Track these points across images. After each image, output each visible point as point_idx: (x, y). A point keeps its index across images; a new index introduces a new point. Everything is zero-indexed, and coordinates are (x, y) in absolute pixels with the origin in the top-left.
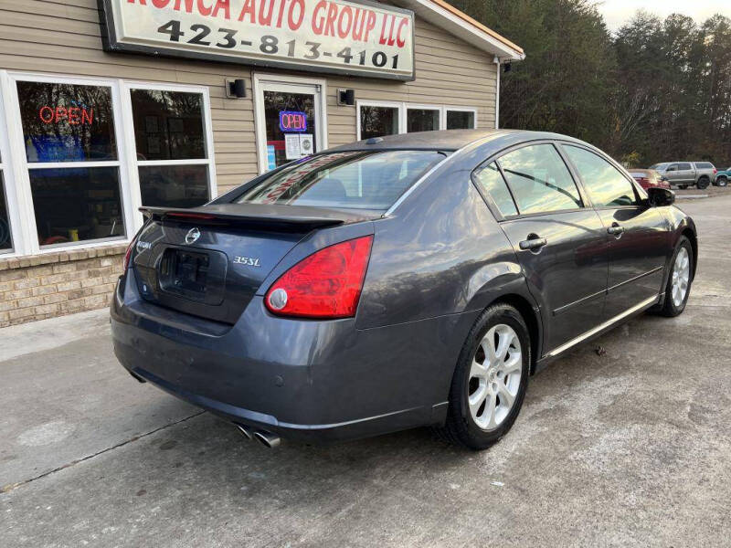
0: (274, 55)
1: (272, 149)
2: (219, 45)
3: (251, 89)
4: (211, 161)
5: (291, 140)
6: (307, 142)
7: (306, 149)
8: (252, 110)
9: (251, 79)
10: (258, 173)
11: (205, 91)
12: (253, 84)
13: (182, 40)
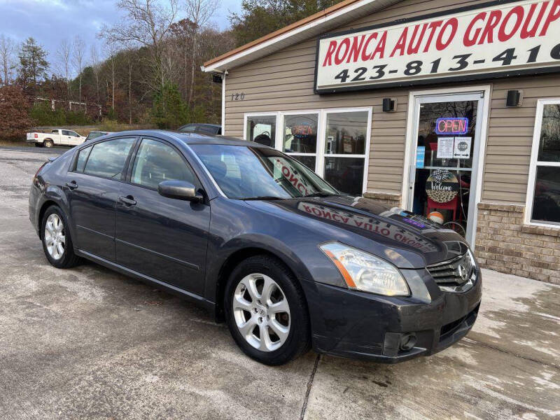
0: (419, 74)
1: (423, 149)
2: (371, 78)
3: (407, 104)
4: (366, 156)
5: (444, 142)
6: (463, 143)
7: (461, 149)
8: (405, 120)
9: (408, 96)
10: (402, 167)
11: (370, 110)
12: (408, 100)
13: (348, 81)
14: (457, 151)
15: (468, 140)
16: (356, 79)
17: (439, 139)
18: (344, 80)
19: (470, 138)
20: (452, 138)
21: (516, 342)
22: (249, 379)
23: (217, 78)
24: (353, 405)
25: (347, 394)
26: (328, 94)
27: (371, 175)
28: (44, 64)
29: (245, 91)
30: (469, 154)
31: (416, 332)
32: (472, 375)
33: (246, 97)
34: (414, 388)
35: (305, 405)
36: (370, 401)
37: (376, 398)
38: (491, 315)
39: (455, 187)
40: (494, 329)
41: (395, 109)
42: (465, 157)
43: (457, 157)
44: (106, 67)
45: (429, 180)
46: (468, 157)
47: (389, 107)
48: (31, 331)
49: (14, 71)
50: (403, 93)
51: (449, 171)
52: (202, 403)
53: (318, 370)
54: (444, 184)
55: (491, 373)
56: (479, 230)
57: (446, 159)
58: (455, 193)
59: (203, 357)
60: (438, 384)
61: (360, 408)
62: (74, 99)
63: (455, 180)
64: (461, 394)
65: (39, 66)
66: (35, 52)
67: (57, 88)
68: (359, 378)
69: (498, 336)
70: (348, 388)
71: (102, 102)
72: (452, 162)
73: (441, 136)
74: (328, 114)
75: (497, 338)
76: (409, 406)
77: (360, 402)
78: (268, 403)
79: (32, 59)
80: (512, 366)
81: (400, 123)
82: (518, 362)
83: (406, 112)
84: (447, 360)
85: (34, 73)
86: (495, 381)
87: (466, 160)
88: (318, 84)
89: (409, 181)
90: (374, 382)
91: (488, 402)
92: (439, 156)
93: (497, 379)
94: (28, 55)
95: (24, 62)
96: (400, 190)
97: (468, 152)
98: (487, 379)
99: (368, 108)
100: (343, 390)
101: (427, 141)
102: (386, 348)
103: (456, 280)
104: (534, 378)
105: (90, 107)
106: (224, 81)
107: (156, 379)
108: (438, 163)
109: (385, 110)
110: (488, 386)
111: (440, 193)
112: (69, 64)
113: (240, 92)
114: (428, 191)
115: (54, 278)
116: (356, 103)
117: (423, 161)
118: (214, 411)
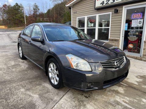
1: (127, 24)
2: (111, 3)
3: (122, 10)
4: (110, 27)
5: (134, 22)
6: (140, 21)
7: (140, 23)
8: (122, 15)
9: (122, 7)
10: (120, 30)
11: (111, 13)
12: (123, 8)
13: (104, 4)
14: (138, 24)
15: (142, 20)
16: (107, 4)
17: (132, 21)
18: (103, 4)
19: (143, 20)
20: (136, 20)
21: (143, 86)
22: (48, 92)
23: (70, 8)
24: (73, 103)
25: (73, 99)
26: (99, 9)
27: (111, 33)
28: (39, 9)
29: (77, 11)
30: (142, 25)
31: (94, 82)
32: (119, 96)
33: (77, 13)
34: (97, 99)
35: (59, 101)
36: (79, 102)
37: (82, 101)
38: (139, 77)
39: (137, 36)
40: (137, 82)
41: (118, 12)
42: (141, 26)
43: (139, 26)
44: (53, 9)
45: (129, 34)
46: (142, 26)
47: (116, 12)
48: (4, 75)
49: (32, 12)
50: (121, 7)
51: (136, 31)
52: (31, 98)
53: (70, 91)
54: (134, 35)
55: (127, 96)
56: (144, 49)
57: (135, 27)
58: (137, 38)
59: (40, 85)
60: (105, 99)
61: (75, 104)
62: (46, 18)
63: (137, 34)
64: (112, 103)
65: (37, 10)
66: (36, 6)
67: (42, 15)
68: (80, 94)
69: (137, 84)
70: (75, 97)
71: (52, 18)
72: (137, 28)
73: (133, 20)
74: (99, 15)
75: (136, 85)
76: (91, 105)
77: (76, 102)
78: (48, 100)
79: (36, 8)
80: (137, 95)
81: (120, 17)
82: (139, 93)
83: (122, 13)
84: (114, 91)
85: (36, 12)
86: (127, 99)
87: (141, 27)
88: (96, 7)
89: (122, 35)
90: (85, 96)
91: (120, 106)
92: (132, 26)
93: (128, 99)
94: (35, 7)
95: (34, 9)
96: (120, 38)
97: (142, 24)
98: (124, 98)
99: (110, 13)
100: (73, 98)
101: (129, 22)
102: (83, 87)
103: (113, 66)
104: (142, 99)
105: (49, 19)
106: (72, 9)
107: (24, 90)
108: (132, 28)
109: (115, 13)
110: (123, 101)
111: (132, 38)
112: (44, 9)
113: (75, 11)
114: (128, 38)
115: (19, 62)
116: (107, 11)
117: (127, 28)
118: (32, 101)
